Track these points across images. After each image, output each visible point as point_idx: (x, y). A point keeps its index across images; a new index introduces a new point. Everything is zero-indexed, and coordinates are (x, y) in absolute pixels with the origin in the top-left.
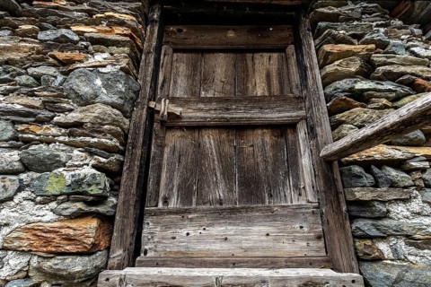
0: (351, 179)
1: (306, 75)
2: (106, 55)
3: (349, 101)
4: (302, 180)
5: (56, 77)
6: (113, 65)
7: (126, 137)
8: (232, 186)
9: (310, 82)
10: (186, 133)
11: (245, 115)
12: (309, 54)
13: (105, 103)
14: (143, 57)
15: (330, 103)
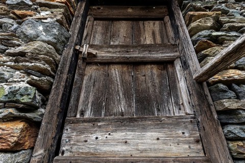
0: (219, 94)
1: (178, 31)
2: (48, 13)
3: (209, 43)
4: (180, 98)
5: (13, 25)
6: (51, 18)
7: (57, 66)
8: (130, 103)
9: (181, 34)
10: (100, 67)
11: (139, 55)
12: (179, 19)
13: (43, 41)
14: (74, 19)
15: (196, 45)
